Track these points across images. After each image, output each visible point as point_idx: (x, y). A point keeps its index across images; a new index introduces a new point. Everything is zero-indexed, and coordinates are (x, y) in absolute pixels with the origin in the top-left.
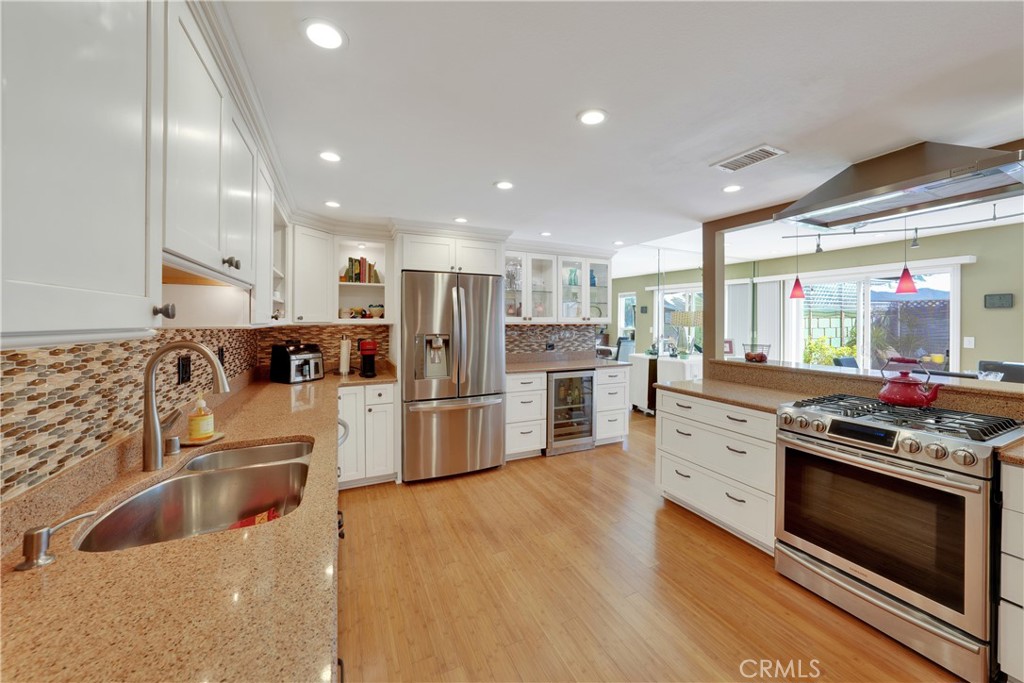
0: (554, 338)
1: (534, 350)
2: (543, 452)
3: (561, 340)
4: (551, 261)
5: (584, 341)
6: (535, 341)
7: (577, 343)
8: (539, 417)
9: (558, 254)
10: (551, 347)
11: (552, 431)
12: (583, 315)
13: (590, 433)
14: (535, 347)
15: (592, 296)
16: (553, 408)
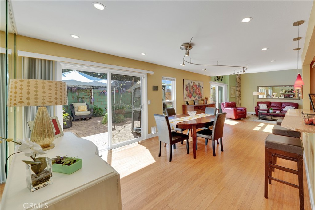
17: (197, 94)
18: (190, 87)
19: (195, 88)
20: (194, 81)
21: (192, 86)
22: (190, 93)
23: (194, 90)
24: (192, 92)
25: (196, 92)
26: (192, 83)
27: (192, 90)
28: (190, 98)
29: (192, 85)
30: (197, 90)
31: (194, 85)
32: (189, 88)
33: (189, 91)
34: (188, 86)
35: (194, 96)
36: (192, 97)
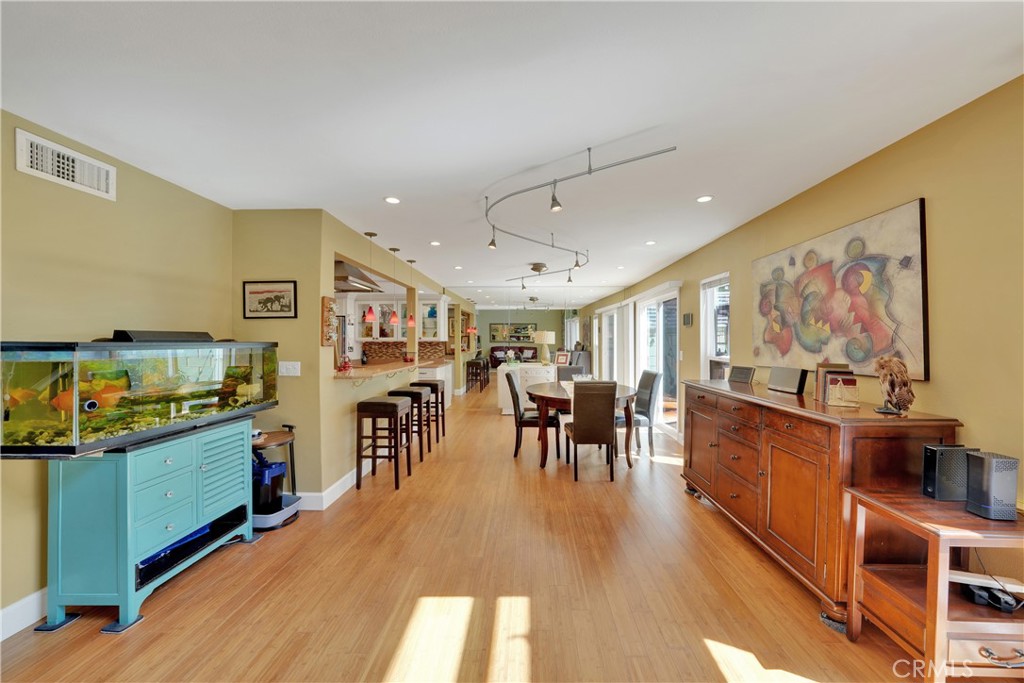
17: (838, 328)
18: (785, 292)
19: (818, 286)
20: (806, 247)
21: (798, 282)
22: (784, 323)
23: (813, 304)
24: (793, 318)
25: (824, 316)
26: (793, 262)
27: (797, 304)
28: (784, 352)
30: (840, 295)
31: (808, 273)
32: (777, 296)
33: (775, 313)
34: (772, 287)
35: (809, 339)
36: (796, 348)
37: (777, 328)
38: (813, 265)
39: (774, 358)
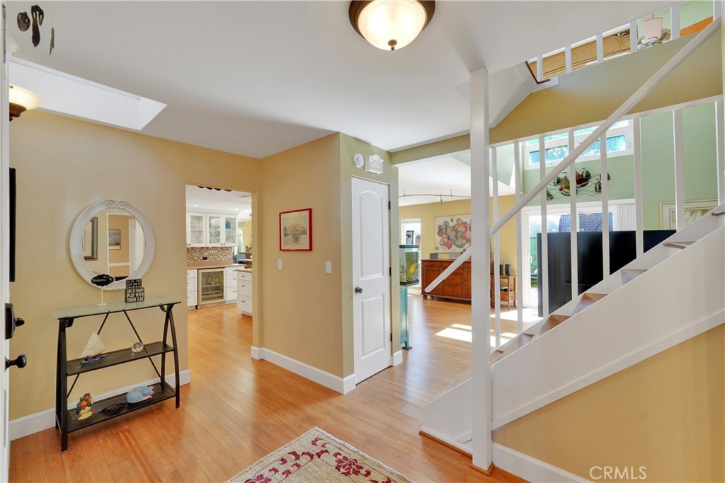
0: (206, 254)
1: (195, 260)
2: (196, 307)
3: (212, 255)
4: (202, 217)
5: (226, 255)
6: (196, 256)
7: (221, 256)
8: (193, 290)
9: (206, 213)
10: (205, 258)
11: (201, 297)
12: (221, 242)
13: (222, 297)
14: (196, 258)
15: (227, 232)
16: (201, 287)
18: (449, 230)
19: (461, 229)
20: (458, 217)
21: (454, 227)
22: (449, 239)
23: (460, 234)
24: (455, 238)
26: (452, 220)
27: (454, 233)
28: (449, 248)
29: (451, 224)
32: (446, 230)
33: (445, 236)
34: (444, 227)
35: (459, 244)
37: (446, 240)
38: (460, 223)
39: (445, 250)
